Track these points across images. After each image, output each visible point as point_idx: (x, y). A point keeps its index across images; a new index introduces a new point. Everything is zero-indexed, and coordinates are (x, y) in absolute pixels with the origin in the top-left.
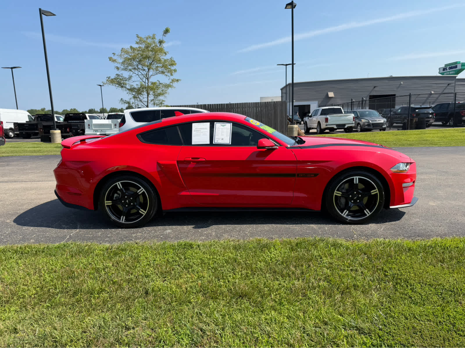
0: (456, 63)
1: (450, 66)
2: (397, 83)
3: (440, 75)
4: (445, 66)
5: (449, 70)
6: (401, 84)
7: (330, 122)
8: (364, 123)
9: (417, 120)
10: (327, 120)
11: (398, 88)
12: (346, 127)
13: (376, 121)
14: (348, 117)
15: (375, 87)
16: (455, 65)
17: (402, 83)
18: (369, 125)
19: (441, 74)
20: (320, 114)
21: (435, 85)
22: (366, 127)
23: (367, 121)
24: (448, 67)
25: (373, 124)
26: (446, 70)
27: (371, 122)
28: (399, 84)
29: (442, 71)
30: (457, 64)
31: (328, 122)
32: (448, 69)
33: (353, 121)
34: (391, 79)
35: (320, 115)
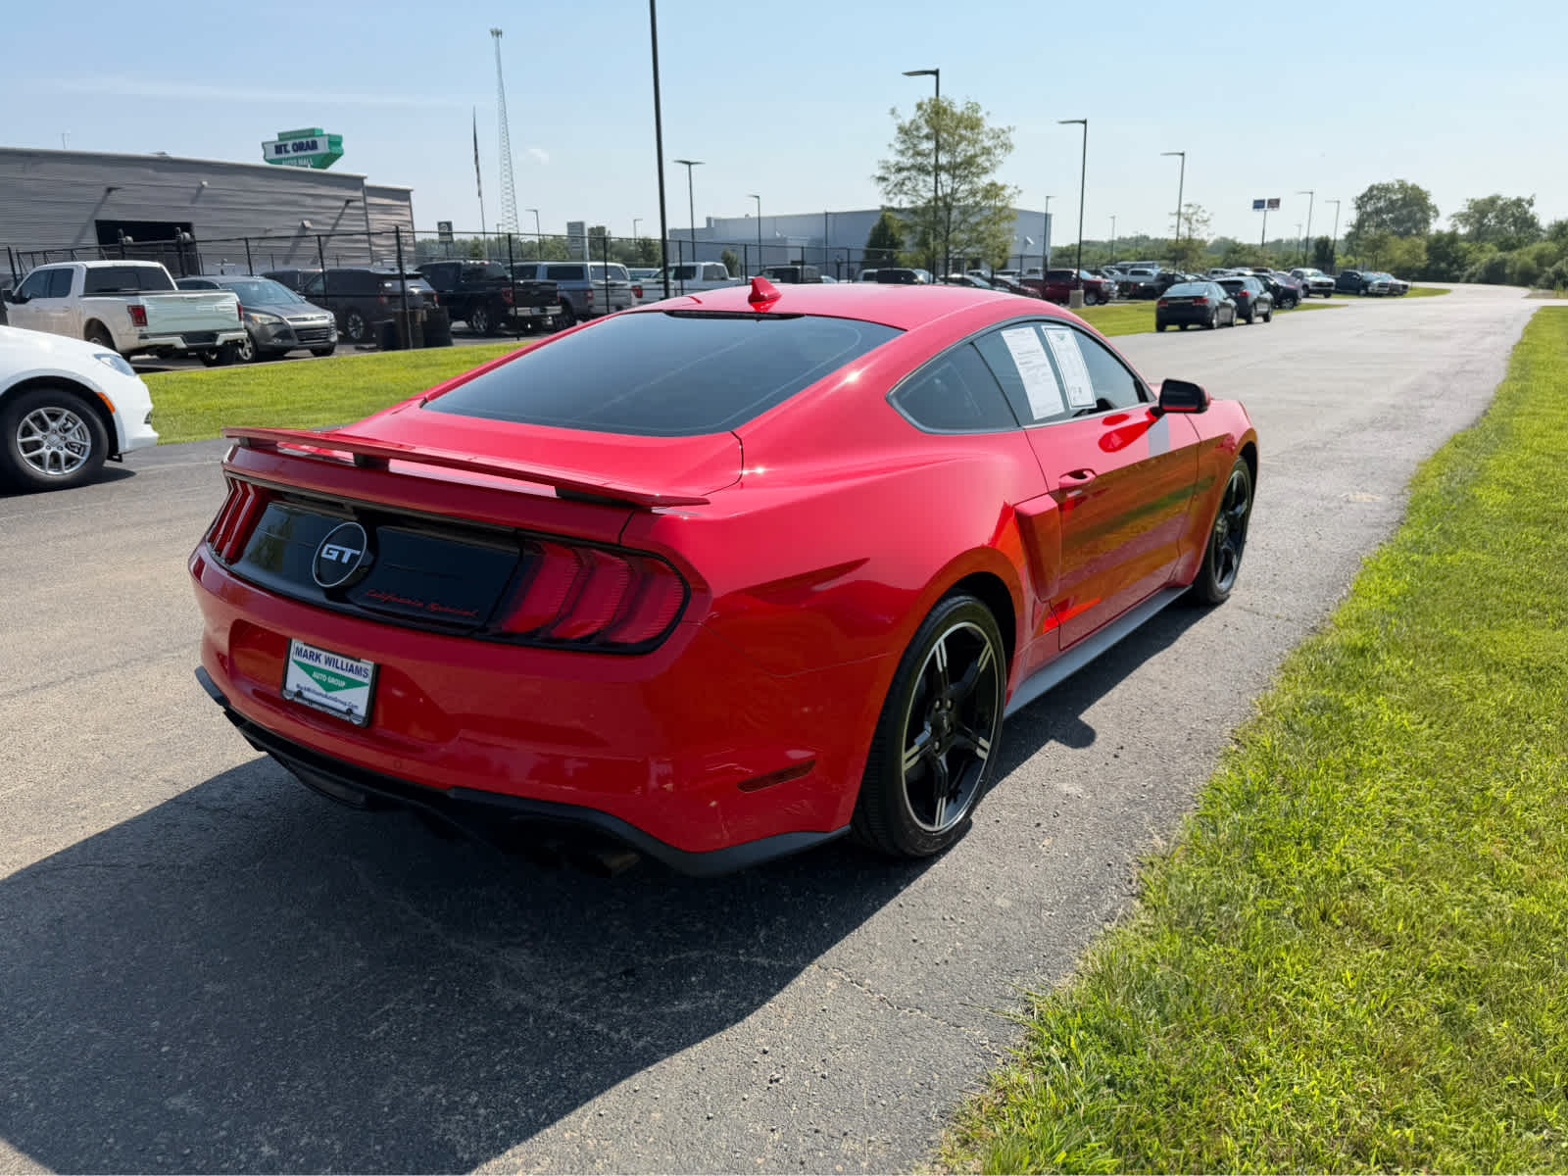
0: (312, 132)
1: (297, 141)
2: (190, 181)
3: (268, 165)
4: (280, 140)
5: (296, 154)
6: (203, 186)
7: (154, 325)
8: (263, 326)
9: (425, 318)
10: (139, 315)
11: (195, 199)
12: (219, 342)
13: (305, 319)
14: (219, 304)
15: (110, 190)
16: (310, 140)
17: (205, 183)
18: (285, 333)
19: (271, 161)
20: (82, 292)
21: (309, 201)
22: (277, 342)
23: (275, 320)
24: (290, 143)
25: (298, 330)
26: (287, 152)
27: (290, 323)
28: (196, 185)
29: (273, 155)
30: (313, 136)
31: (145, 324)
32: (289, 148)
33: (240, 318)
34: (163, 163)
35: (85, 296)
